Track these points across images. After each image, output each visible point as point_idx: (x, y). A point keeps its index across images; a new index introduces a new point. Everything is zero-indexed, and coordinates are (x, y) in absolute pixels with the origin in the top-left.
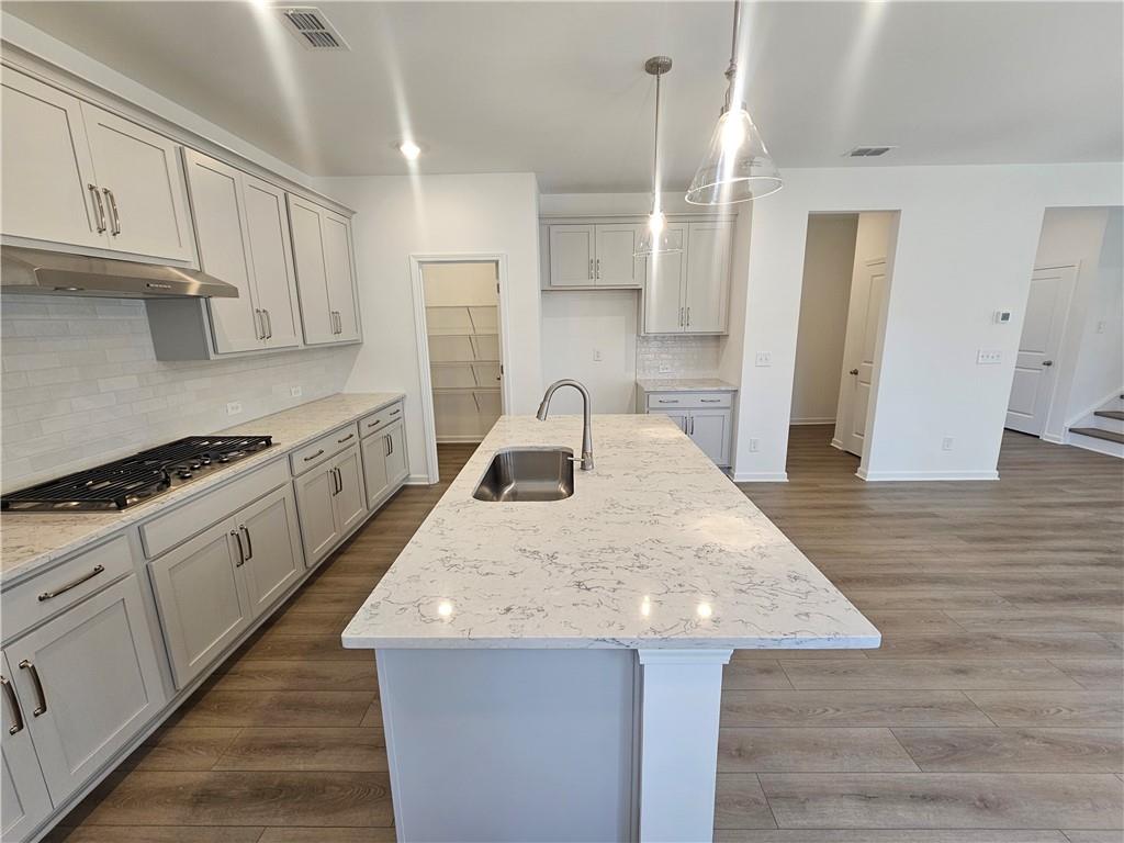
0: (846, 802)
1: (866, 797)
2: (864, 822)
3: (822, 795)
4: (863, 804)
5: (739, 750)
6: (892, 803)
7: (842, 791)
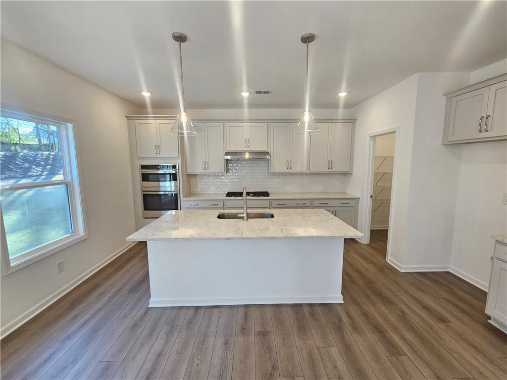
0: (161, 347)
1: (160, 355)
2: (153, 350)
3: (167, 341)
4: (158, 352)
5: (191, 322)
6: (153, 364)
7: (165, 348)
